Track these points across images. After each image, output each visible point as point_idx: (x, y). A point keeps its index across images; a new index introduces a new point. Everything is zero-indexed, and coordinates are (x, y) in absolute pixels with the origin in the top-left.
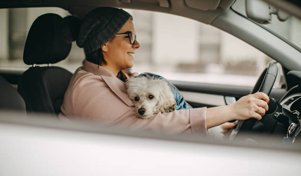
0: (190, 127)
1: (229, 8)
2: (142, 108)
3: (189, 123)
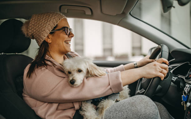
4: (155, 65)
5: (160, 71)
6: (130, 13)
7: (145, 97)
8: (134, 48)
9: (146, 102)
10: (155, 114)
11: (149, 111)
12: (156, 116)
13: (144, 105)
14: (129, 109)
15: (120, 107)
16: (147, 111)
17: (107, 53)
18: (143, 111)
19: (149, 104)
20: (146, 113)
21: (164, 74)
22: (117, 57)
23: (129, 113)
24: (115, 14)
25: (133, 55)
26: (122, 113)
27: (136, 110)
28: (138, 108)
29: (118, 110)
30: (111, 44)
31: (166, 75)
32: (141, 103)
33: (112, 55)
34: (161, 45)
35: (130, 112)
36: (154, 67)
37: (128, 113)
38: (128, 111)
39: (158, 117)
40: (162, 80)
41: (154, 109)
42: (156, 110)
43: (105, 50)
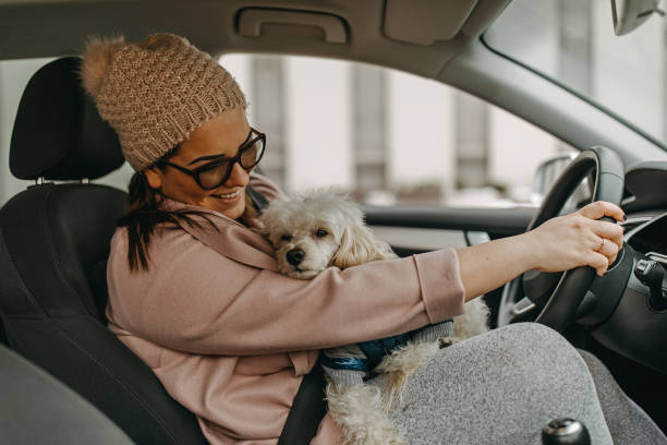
0: (425, 312)
1: (477, 39)
2: (297, 249)
3: (421, 299)
4: (577, 227)
5: (597, 246)
6: (482, 39)
7: (546, 332)
8: (461, 162)
9: (549, 347)
10: (582, 389)
11: (562, 379)
12: (587, 393)
13: (543, 360)
14: (490, 370)
15: (460, 365)
16: (556, 380)
17: (369, 181)
18: (540, 379)
19: (559, 353)
20: (552, 387)
21: (608, 257)
22: (402, 194)
23: (493, 386)
24: (430, 42)
25: (460, 186)
26: (469, 385)
27: (515, 375)
28: (523, 367)
29: (453, 375)
30: (383, 146)
31: (614, 259)
32: (532, 352)
33: (384, 187)
34: (594, 148)
35: (496, 383)
36: (573, 232)
37: (489, 385)
38: (487, 378)
39: (591, 397)
40: (599, 277)
41: (577, 370)
42: (584, 374)
43: (360, 169)
